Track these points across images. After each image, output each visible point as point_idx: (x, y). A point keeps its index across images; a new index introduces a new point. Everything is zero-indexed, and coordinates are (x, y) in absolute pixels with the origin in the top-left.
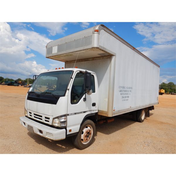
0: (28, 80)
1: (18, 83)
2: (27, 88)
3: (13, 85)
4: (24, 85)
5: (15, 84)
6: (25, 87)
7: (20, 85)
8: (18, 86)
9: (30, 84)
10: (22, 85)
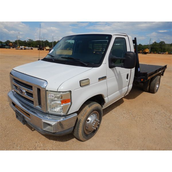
0: (18, 42)
1: (9, 46)
2: (18, 50)
3: (4, 48)
4: (16, 48)
5: (6, 47)
6: (17, 49)
7: (11, 48)
8: (9, 48)
9: (21, 46)
10: (13, 48)
